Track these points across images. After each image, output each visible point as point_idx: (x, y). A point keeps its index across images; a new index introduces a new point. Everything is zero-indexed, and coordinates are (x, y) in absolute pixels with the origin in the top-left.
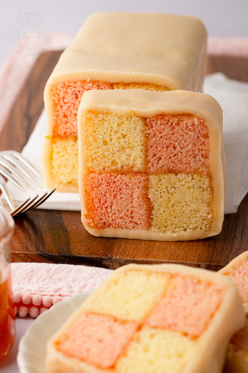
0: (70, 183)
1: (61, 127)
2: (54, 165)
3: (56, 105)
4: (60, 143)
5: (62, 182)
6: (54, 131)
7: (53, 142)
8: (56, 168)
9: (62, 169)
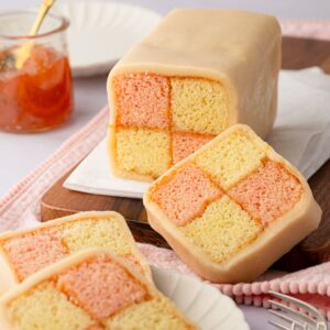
0: (133, 170)
1: (123, 117)
2: (119, 152)
3: (118, 96)
4: (123, 133)
5: (125, 169)
6: (117, 121)
7: (117, 131)
8: (120, 156)
9: (125, 157)
